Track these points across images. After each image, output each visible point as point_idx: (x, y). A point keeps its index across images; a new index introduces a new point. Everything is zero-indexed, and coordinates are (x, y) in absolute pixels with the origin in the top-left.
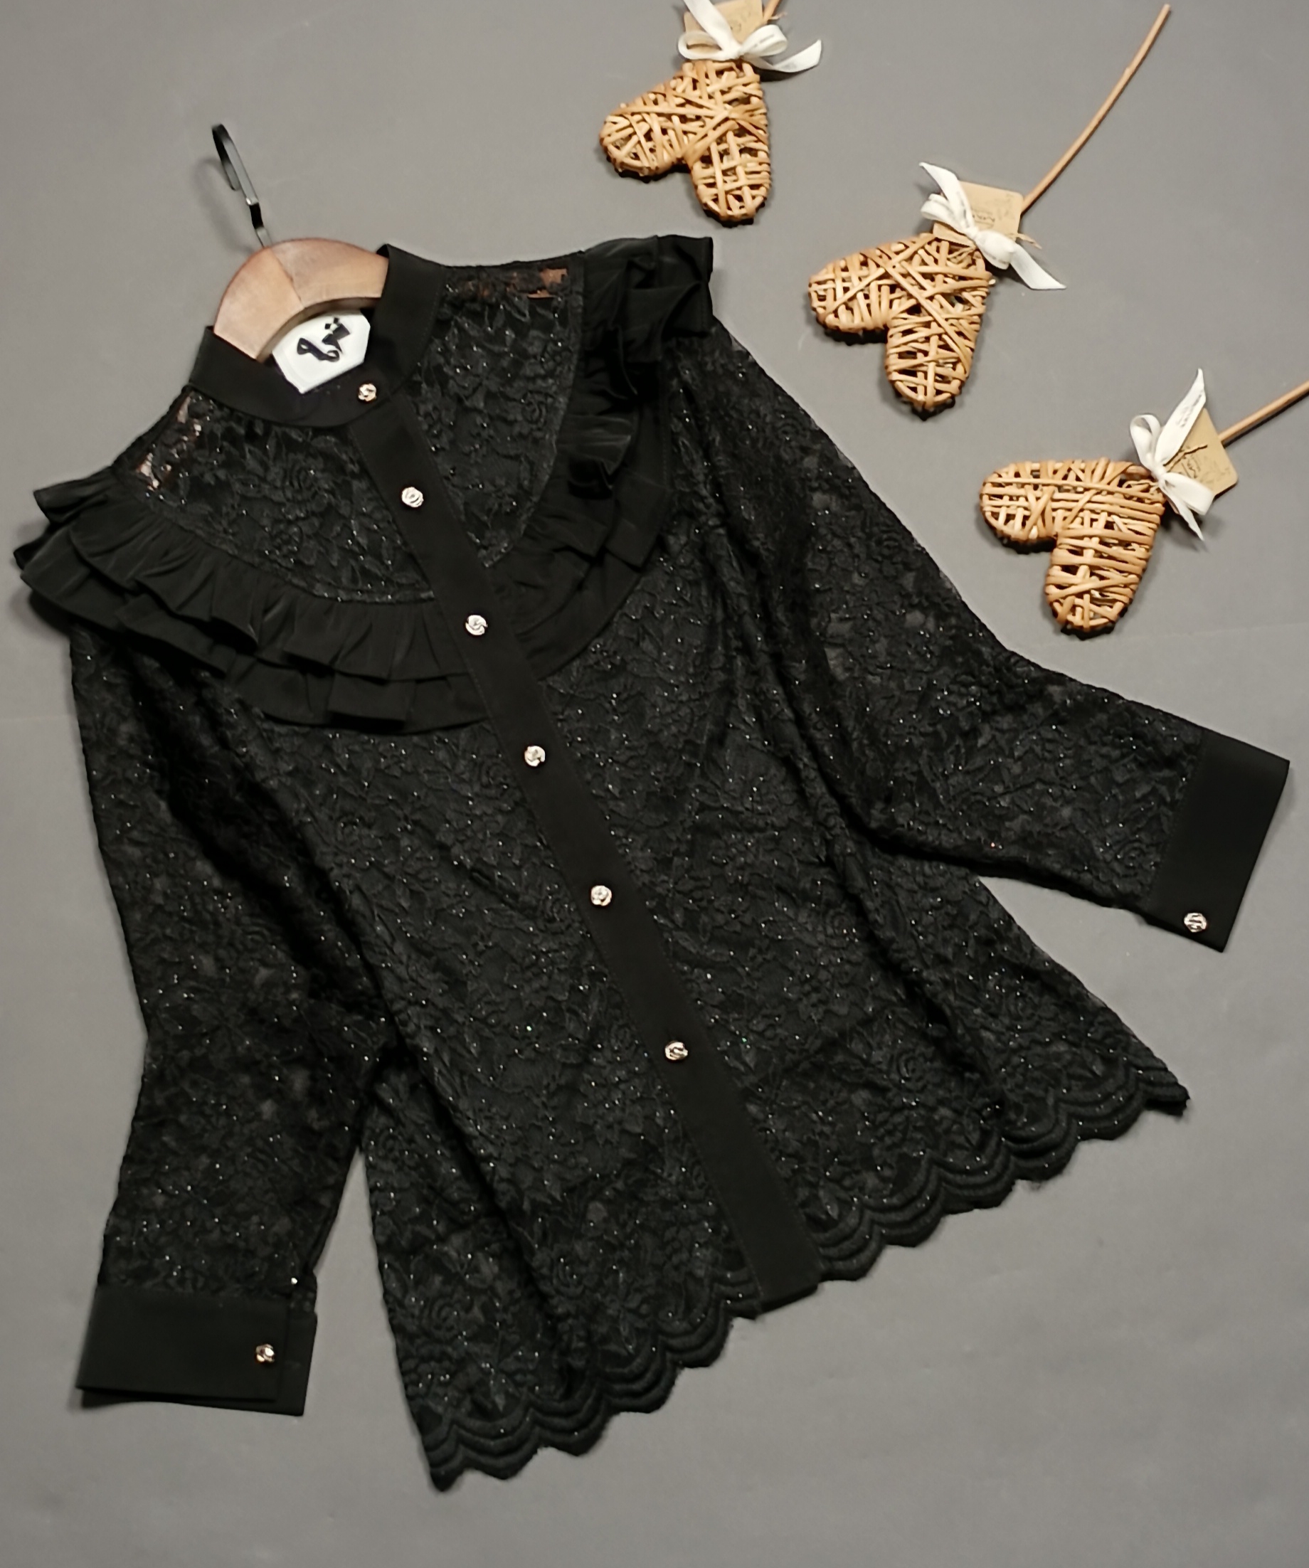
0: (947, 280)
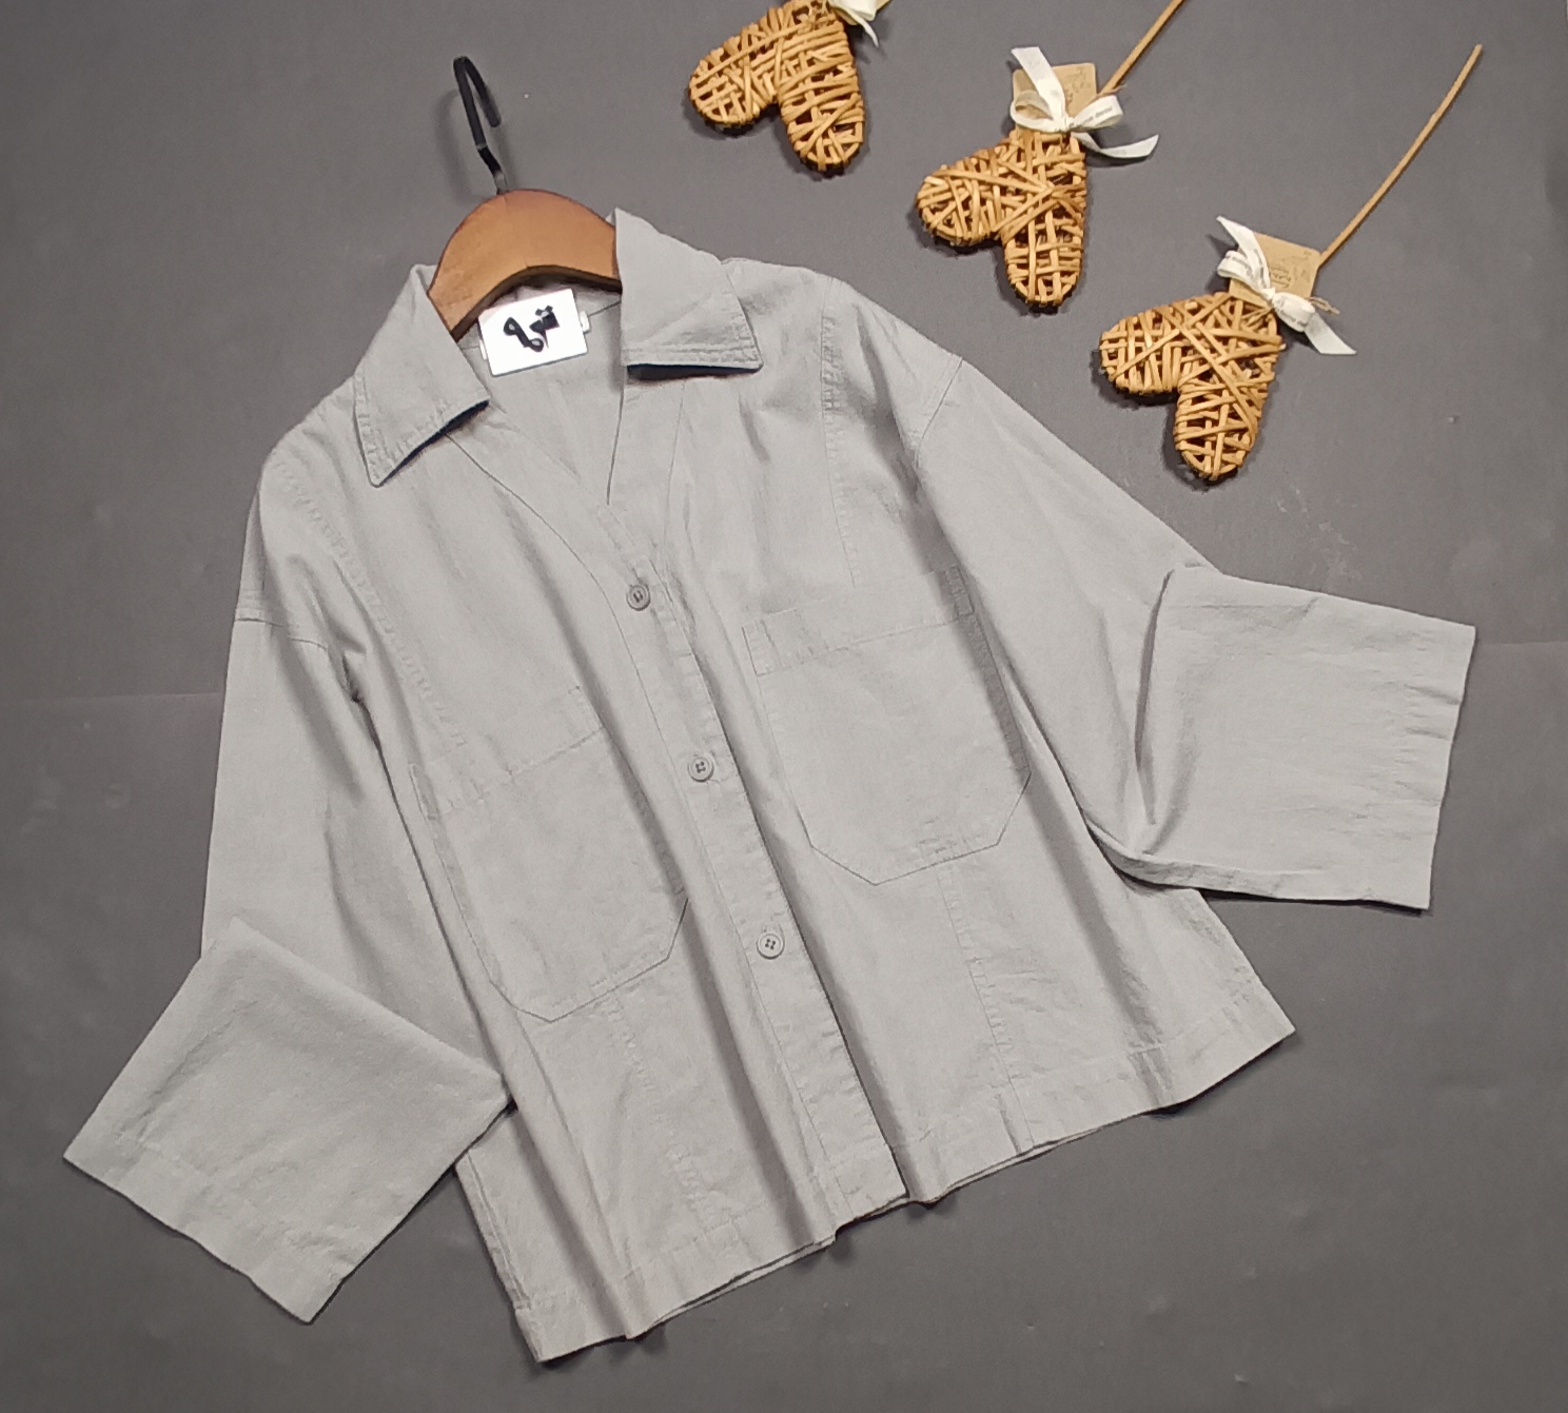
0: (1242, 344)
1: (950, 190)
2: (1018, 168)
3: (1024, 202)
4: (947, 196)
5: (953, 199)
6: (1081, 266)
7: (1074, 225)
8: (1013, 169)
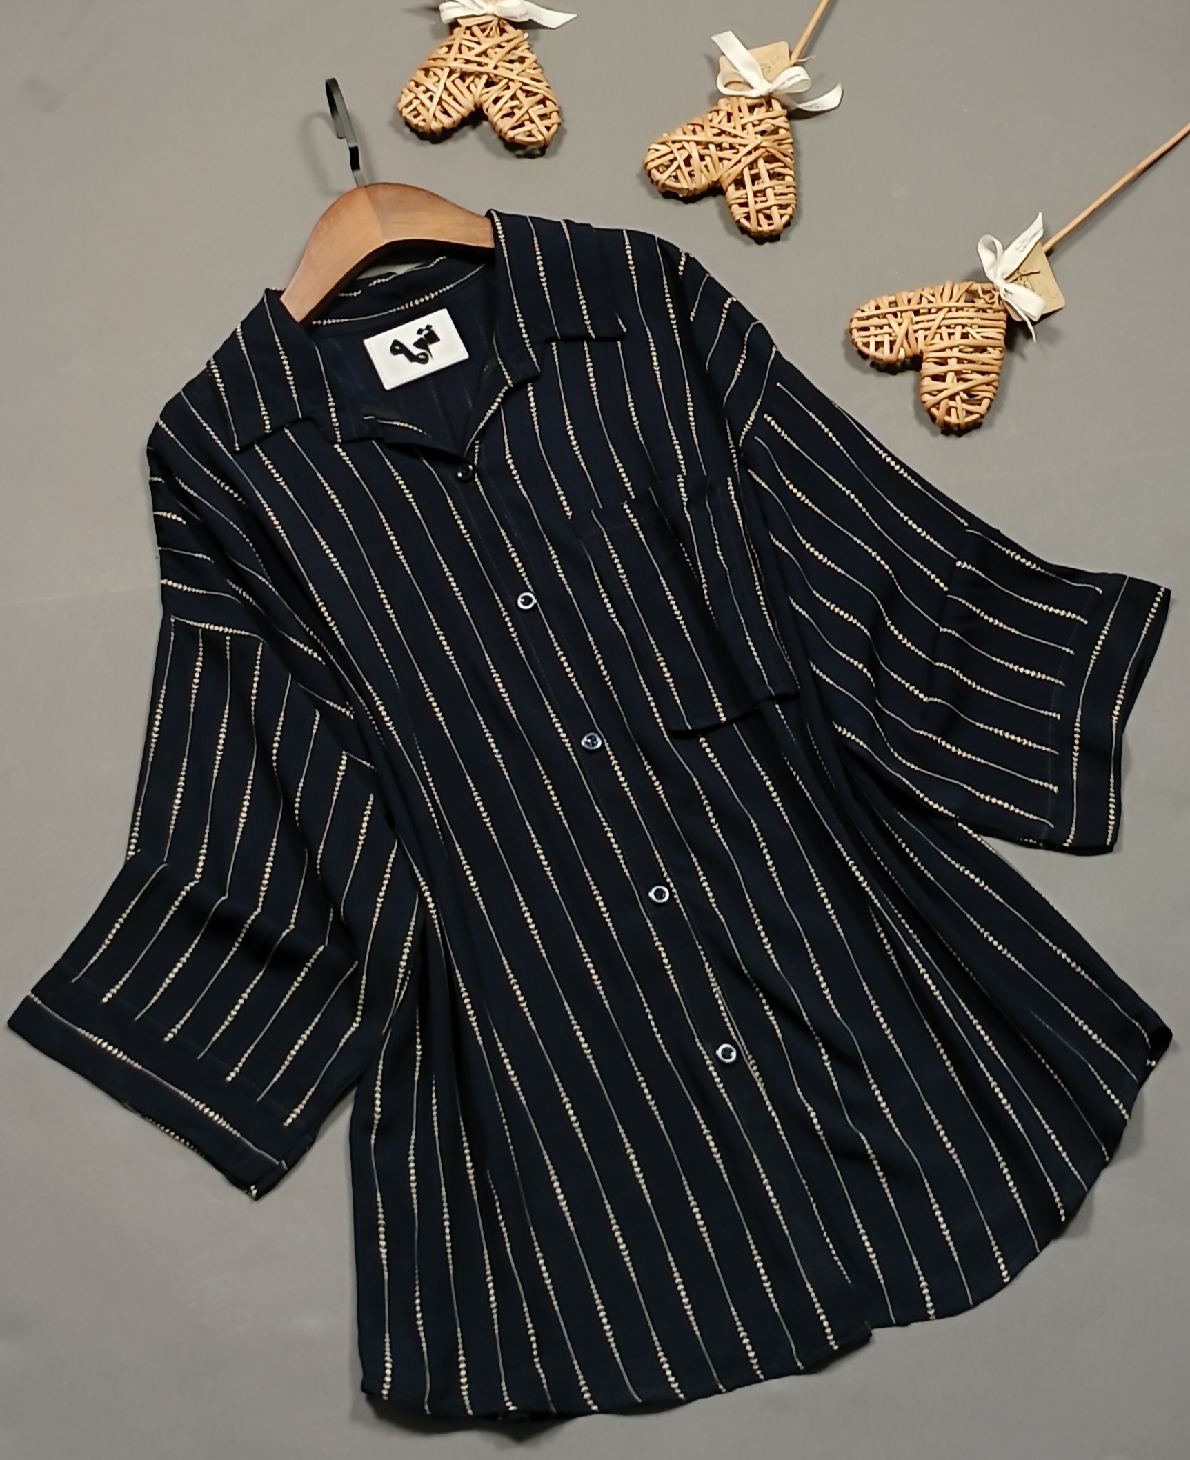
1: (672, 152)
2: (727, 127)
3: (736, 153)
4: (671, 157)
5: (675, 159)
6: (796, 200)
7: (785, 167)
8: (724, 129)
